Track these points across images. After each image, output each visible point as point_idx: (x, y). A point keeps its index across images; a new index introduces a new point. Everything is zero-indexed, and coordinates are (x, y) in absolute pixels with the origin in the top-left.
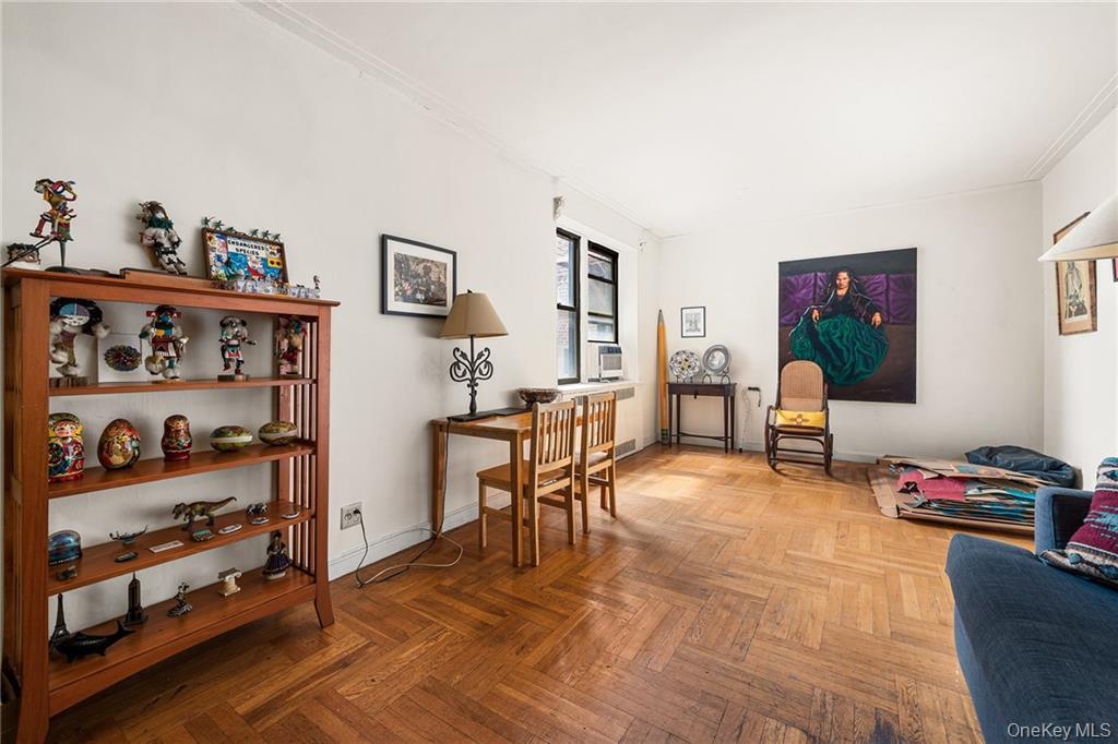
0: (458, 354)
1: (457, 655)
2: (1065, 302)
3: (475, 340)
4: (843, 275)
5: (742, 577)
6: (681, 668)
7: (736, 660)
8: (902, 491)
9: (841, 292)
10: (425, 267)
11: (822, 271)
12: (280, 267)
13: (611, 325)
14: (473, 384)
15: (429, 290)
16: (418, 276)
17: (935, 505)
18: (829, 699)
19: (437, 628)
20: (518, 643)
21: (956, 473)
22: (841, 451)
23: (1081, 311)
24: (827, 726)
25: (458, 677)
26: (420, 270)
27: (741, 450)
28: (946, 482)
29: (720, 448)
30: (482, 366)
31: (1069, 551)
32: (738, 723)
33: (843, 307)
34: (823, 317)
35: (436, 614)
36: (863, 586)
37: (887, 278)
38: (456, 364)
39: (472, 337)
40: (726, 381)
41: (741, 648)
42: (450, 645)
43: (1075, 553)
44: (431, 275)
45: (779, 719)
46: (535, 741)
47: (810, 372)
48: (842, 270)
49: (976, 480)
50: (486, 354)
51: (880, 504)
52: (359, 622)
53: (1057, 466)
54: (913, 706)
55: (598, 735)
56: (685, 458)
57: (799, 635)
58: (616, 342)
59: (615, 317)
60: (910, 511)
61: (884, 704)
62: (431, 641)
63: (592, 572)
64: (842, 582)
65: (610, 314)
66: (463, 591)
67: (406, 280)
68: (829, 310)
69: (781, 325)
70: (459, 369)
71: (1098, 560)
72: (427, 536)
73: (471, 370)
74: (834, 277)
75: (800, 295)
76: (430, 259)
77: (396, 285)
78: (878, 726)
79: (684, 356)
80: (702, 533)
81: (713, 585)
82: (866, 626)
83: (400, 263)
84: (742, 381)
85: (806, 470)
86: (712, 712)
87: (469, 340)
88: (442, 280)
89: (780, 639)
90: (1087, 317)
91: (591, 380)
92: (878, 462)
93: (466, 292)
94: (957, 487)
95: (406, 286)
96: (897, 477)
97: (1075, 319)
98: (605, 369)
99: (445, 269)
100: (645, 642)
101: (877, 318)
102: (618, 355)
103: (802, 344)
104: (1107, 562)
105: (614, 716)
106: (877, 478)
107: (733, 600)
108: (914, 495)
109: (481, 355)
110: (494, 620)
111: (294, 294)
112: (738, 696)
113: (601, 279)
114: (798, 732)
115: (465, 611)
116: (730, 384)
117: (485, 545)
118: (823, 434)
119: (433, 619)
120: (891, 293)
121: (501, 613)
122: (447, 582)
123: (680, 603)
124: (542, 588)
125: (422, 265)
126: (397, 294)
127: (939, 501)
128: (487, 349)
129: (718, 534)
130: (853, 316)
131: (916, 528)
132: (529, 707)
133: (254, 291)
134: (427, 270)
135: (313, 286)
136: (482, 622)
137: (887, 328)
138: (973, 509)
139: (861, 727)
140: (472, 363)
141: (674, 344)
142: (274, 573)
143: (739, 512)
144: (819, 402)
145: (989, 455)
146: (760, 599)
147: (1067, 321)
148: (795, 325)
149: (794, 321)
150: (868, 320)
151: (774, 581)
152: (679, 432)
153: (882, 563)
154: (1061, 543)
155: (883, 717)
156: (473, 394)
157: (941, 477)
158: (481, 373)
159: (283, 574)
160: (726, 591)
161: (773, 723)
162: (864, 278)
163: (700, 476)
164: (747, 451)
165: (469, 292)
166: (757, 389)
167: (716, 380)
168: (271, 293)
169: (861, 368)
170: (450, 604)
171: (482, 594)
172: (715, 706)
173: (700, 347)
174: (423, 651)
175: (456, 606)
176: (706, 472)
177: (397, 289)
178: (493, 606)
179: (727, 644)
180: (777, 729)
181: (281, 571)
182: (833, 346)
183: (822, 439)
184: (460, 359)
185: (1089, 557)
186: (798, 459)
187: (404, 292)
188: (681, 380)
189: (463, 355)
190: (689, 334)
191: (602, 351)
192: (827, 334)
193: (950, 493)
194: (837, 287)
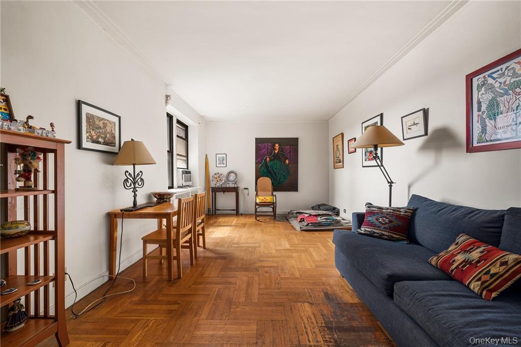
0: (127, 174)
1: (165, 328)
2: (336, 159)
3: (136, 166)
4: (277, 145)
5: (266, 261)
6: (263, 298)
7: (279, 289)
8: (300, 222)
9: (276, 151)
10: (104, 123)
11: (270, 143)
12: (7, 112)
13: (185, 160)
14: (135, 191)
15: (106, 136)
16: (99, 128)
17: (310, 225)
18: (309, 291)
19: (144, 321)
20: (193, 312)
21: (314, 214)
22: (279, 211)
23: (340, 162)
24: (313, 299)
25: (172, 337)
26: (101, 125)
27: (242, 214)
28: (312, 216)
29: (233, 214)
30: (139, 181)
31: (362, 229)
32: (290, 308)
33: (276, 157)
34: (270, 161)
35: (140, 315)
36: (302, 254)
37: (290, 148)
38: (126, 180)
39: (134, 165)
40: (236, 186)
41: (278, 284)
42: (158, 326)
43: (363, 229)
44: (107, 128)
45: (300, 302)
46: (225, 345)
47: (267, 181)
48: (277, 143)
49: (319, 215)
50: (141, 174)
51: (295, 227)
52: (88, 336)
53: (334, 208)
54: (329, 285)
55: (248, 332)
56: (221, 220)
57: (292, 274)
58: (188, 169)
59: (187, 156)
60: (304, 228)
61: (323, 287)
62: (145, 328)
63: (209, 274)
64: (296, 254)
65: (185, 155)
66: (149, 300)
67: (93, 130)
68: (272, 158)
69: (256, 163)
70: (128, 182)
71: (369, 230)
72: (106, 279)
73: (134, 182)
74: (274, 146)
75: (263, 152)
76: (107, 119)
77: (87, 132)
78: (324, 293)
79: (218, 175)
80: (244, 248)
81: (258, 266)
82: (308, 266)
83: (89, 119)
84: (242, 186)
85: (267, 219)
86: (281, 308)
87: (133, 166)
88: (113, 131)
89: (288, 278)
90: (341, 164)
91: (179, 187)
92: (289, 213)
93: (130, 140)
94: (315, 218)
95: (93, 133)
96: (297, 217)
97: (338, 164)
98: (185, 181)
99: (115, 126)
100: (246, 294)
101: (287, 161)
102: (189, 175)
103: (263, 171)
104: (371, 230)
105: (250, 323)
106: (290, 218)
107: (268, 269)
108: (303, 222)
109: (138, 174)
110: (175, 307)
111: (38, 133)
112: (286, 300)
113: (181, 138)
114: (307, 303)
115: (156, 308)
116: (237, 187)
117: (146, 275)
118: (273, 205)
119: (140, 318)
120: (291, 153)
121: (176, 303)
122: (136, 299)
123: (250, 276)
124: (190, 287)
125: (102, 122)
126: (88, 138)
127: (311, 223)
128: (141, 172)
129: (250, 247)
130: (280, 161)
131: (307, 233)
132: (214, 335)
133: (9, 129)
134: (105, 125)
135: (50, 129)
136: (168, 310)
137: (290, 165)
138: (320, 224)
139: (321, 296)
140: (134, 179)
141: (213, 170)
142: (15, 326)
143: (253, 237)
144: (270, 193)
145: (319, 207)
146: (275, 266)
147: (336, 165)
148: (261, 163)
149: (261, 162)
150: (285, 162)
151: (276, 259)
152: (215, 209)
153: (303, 246)
154: (360, 227)
155: (325, 291)
156: (135, 196)
157: (310, 215)
158: (138, 185)
159: (23, 325)
160: (264, 267)
161: (299, 304)
162: (283, 147)
163: (231, 226)
164: (244, 214)
165: (132, 140)
166: (247, 189)
167: (232, 185)
168: (22, 131)
169: (282, 179)
170: (144, 308)
171: (160, 298)
172: (281, 306)
173: (224, 171)
174: (143, 334)
175: (149, 308)
176: (233, 224)
177: (88, 135)
178: (169, 301)
179: (274, 285)
180: (301, 305)
181: (21, 323)
182: (274, 172)
183: (272, 206)
184: (129, 177)
185: (367, 229)
186: (264, 215)
187: (92, 137)
188: (217, 186)
189: (130, 174)
190: (220, 165)
191: (183, 172)
192: (272, 167)
193: (313, 220)
194: (275, 149)
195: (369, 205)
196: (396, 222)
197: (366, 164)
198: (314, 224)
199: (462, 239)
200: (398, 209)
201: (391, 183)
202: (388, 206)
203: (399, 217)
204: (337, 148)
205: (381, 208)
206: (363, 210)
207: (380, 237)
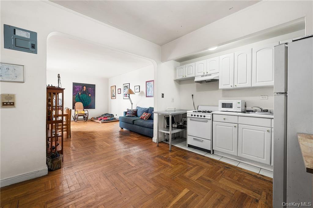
4: (85, 87)
8: (100, 120)
9: (84, 90)
11: (81, 86)
17: (105, 120)
23: (114, 96)
33: (84, 93)
34: (81, 94)
37: (91, 89)
43: (127, 115)
47: (79, 105)
48: (85, 86)
49: (107, 117)
53: (112, 115)
60: (103, 122)
69: (73, 95)
74: (83, 87)
75: (77, 90)
96: (98, 119)
101: (90, 95)
103: (77, 99)
106: (94, 120)
108: (102, 120)
120: (92, 91)
130: (86, 95)
137: (91, 97)
138: (109, 120)
144: (83, 110)
145: (106, 114)
148: (76, 95)
150: (88, 95)
157: (104, 117)
169: (87, 103)
182: (83, 99)
192: (82, 97)
194: (84, 89)
195: (128, 109)
196: (134, 113)
197: (125, 98)
198: (107, 120)
199: (144, 113)
200: (134, 110)
201: (132, 104)
202: (131, 109)
203: (134, 111)
204: (113, 91)
205: (130, 110)
206: (126, 111)
207: (131, 116)
